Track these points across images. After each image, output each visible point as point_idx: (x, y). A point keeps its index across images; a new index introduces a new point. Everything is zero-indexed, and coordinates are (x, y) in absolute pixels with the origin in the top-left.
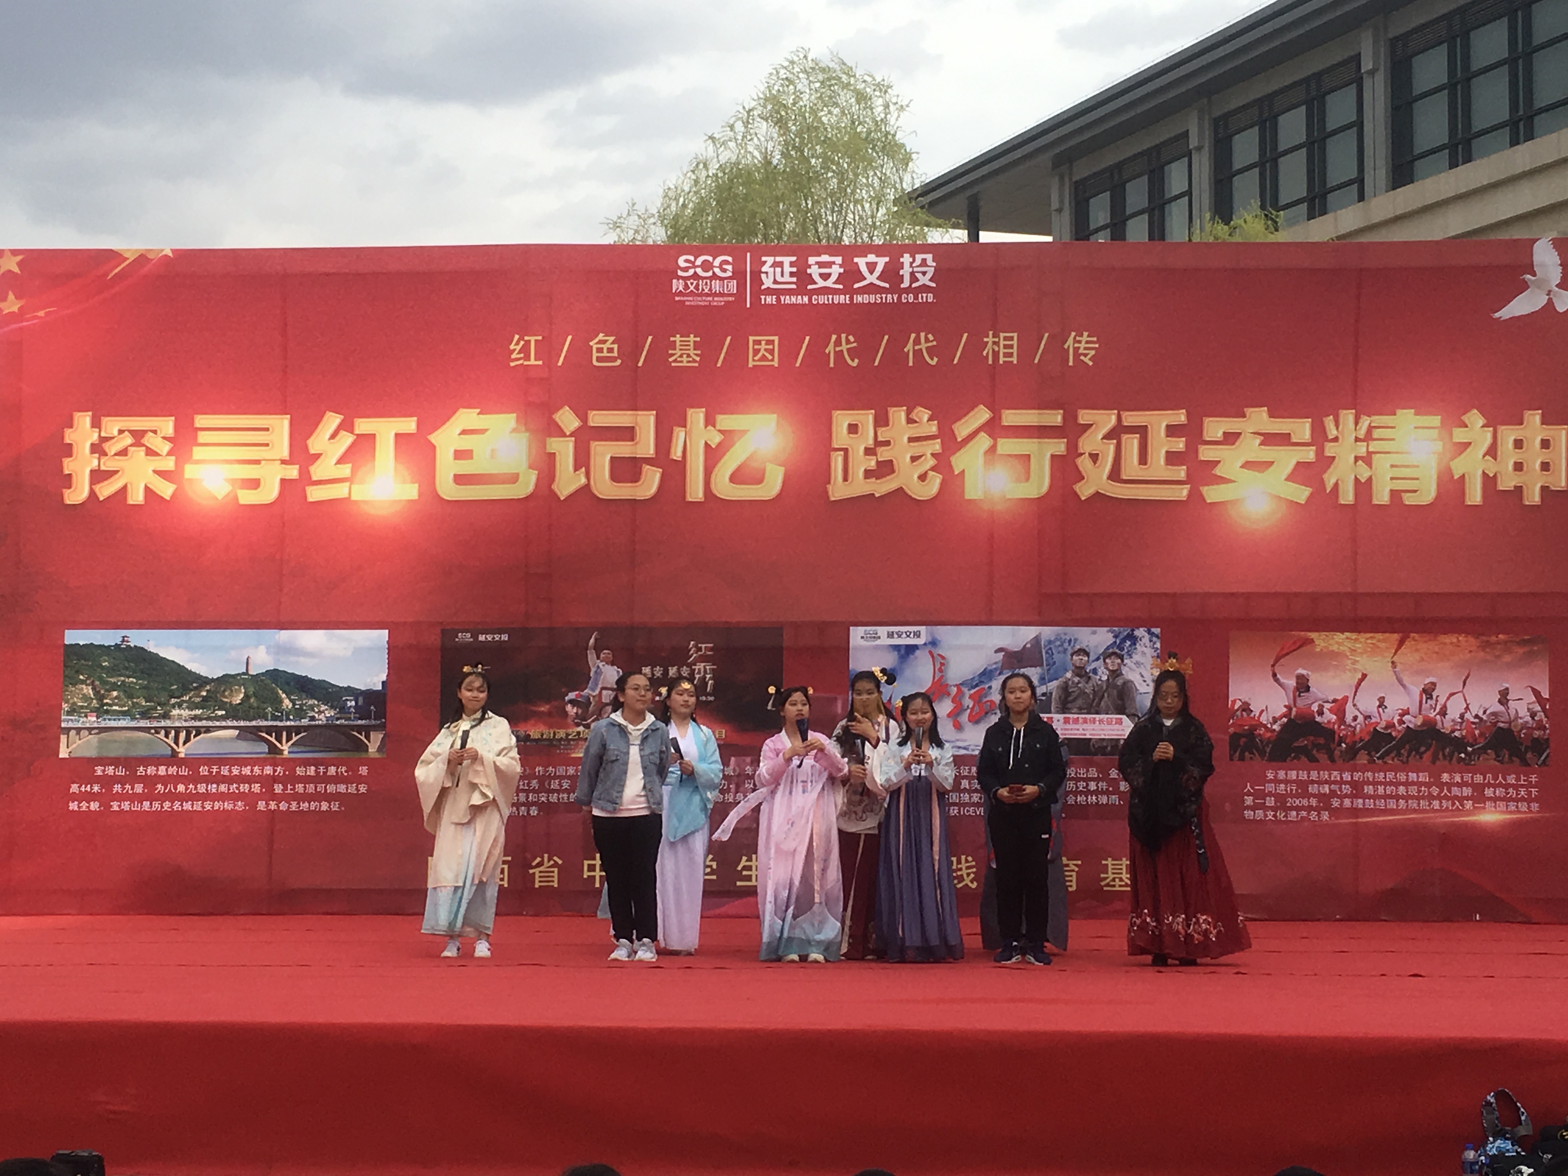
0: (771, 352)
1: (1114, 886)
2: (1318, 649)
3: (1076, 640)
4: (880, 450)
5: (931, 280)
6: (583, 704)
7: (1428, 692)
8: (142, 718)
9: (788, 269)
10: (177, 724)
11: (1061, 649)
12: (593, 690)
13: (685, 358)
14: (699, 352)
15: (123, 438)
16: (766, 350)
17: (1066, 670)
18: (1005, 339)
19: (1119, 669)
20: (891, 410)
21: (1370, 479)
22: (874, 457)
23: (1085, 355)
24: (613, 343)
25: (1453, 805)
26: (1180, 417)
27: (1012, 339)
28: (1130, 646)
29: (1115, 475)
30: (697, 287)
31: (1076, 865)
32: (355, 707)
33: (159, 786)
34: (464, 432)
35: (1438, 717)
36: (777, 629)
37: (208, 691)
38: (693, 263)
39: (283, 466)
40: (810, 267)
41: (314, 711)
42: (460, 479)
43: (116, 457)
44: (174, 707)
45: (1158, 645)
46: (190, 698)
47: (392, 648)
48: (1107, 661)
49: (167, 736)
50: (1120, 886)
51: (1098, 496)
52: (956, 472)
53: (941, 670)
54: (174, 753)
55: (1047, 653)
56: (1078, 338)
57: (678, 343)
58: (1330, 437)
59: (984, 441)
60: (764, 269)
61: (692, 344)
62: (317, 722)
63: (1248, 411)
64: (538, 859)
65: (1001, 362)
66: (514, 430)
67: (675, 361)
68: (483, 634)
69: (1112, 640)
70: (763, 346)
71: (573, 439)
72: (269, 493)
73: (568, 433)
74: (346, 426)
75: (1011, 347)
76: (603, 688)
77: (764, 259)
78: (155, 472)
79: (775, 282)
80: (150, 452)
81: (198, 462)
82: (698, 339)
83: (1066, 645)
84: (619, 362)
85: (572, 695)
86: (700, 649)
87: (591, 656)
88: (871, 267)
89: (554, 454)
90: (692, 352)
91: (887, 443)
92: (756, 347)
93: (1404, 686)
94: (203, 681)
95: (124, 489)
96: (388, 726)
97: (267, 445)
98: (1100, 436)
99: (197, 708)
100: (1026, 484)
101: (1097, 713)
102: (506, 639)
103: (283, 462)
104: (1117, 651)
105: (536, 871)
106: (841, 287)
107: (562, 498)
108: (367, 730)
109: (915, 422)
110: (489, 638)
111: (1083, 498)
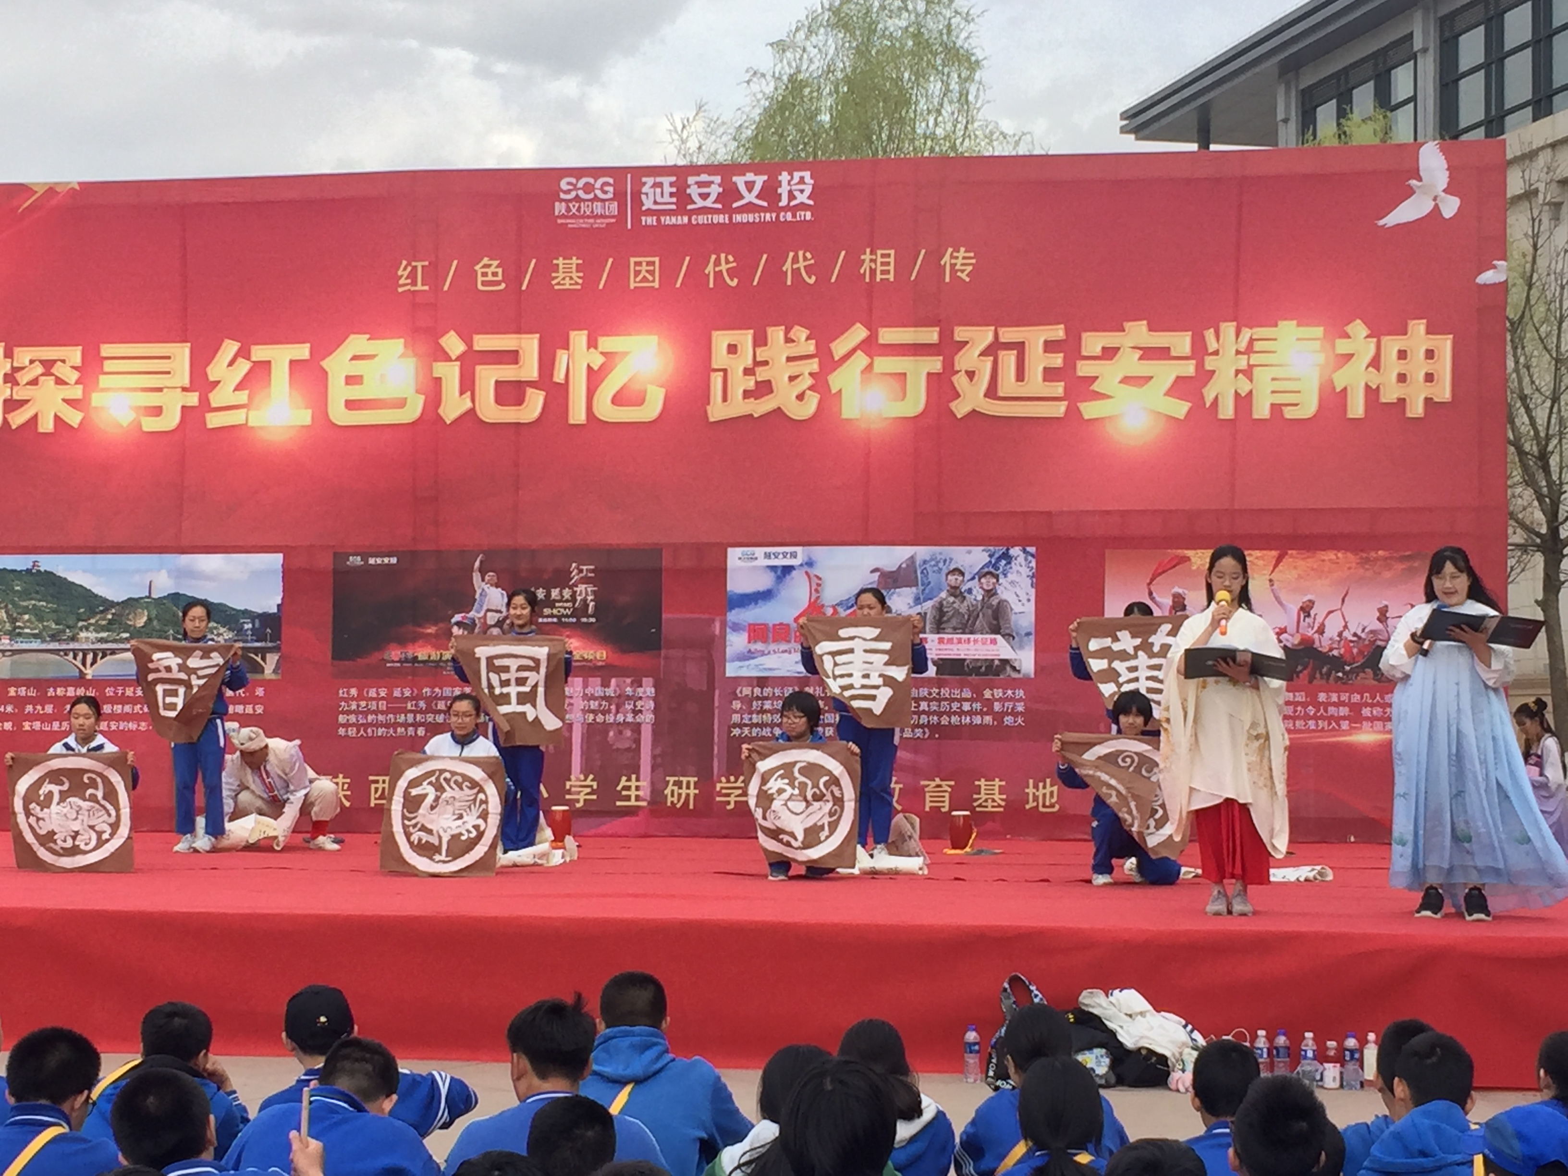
0: (651, 273)
1: (987, 807)
2: (1194, 568)
3: (951, 559)
4: (758, 370)
5: (809, 198)
6: (469, 626)
7: (1306, 610)
8: (52, 641)
9: (668, 189)
10: (85, 647)
11: (936, 568)
12: (478, 612)
13: (567, 281)
14: (581, 274)
15: (34, 368)
16: (647, 271)
17: (941, 590)
18: (883, 256)
19: (994, 588)
20: (770, 330)
21: (1251, 392)
22: (753, 377)
23: (963, 271)
24: (497, 267)
25: (1329, 724)
26: (1058, 332)
27: (889, 256)
28: (1005, 565)
29: (992, 392)
30: (579, 209)
31: (950, 786)
32: (252, 630)
34: (355, 358)
35: (1316, 636)
36: (656, 551)
37: (113, 614)
38: (575, 185)
39: (184, 393)
40: (689, 186)
42: (350, 405)
43: (28, 387)
44: (81, 630)
45: (1033, 564)
46: (97, 621)
47: (287, 572)
48: (983, 580)
49: (75, 658)
50: (993, 807)
51: (974, 414)
52: (834, 391)
53: (817, 591)
54: (82, 675)
55: (922, 573)
56: (955, 254)
57: (561, 266)
58: (1210, 350)
59: (861, 360)
60: (644, 190)
61: (574, 266)
63: (1128, 325)
65: (878, 280)
66: (402, 356)
67: (558, 284)
68: (372, 557)
69: (988, 559)
70: (644, 267)
71: (458, 363)
72: (170, 420)
73: (454, 357)
74: (243, 353)
75: (888, 264)
76: (488, 610)
77: (644, 179)
78: (64, 400)
79: (655, 203)
80: (60, 381)
81: (104, 390)
82: (580, 262)
83: (941, 565)
84: (503, 286)
85: (457, 618)
86: (581, 571)
87: (476, 577)
88: (750, 186)
89: (440, 378)
90: (574, 275)
91: (765, 363)
92: (638, 268)
93: (1280, 603)
94: (108, 604)
95: (35, 418)
96: (283, 647)
97: (169, 373)
98: (977, 352)
99: (103, 631)
100: (903, 403)
101: (971, 633)
102: (395, 562)
103: (184, 389)
104: (992, 570)
106: (719, 206)
107: (448, 422)
108: (263, 652)
109: (793, 341)
110: (379, 561)
111: (959, 416)
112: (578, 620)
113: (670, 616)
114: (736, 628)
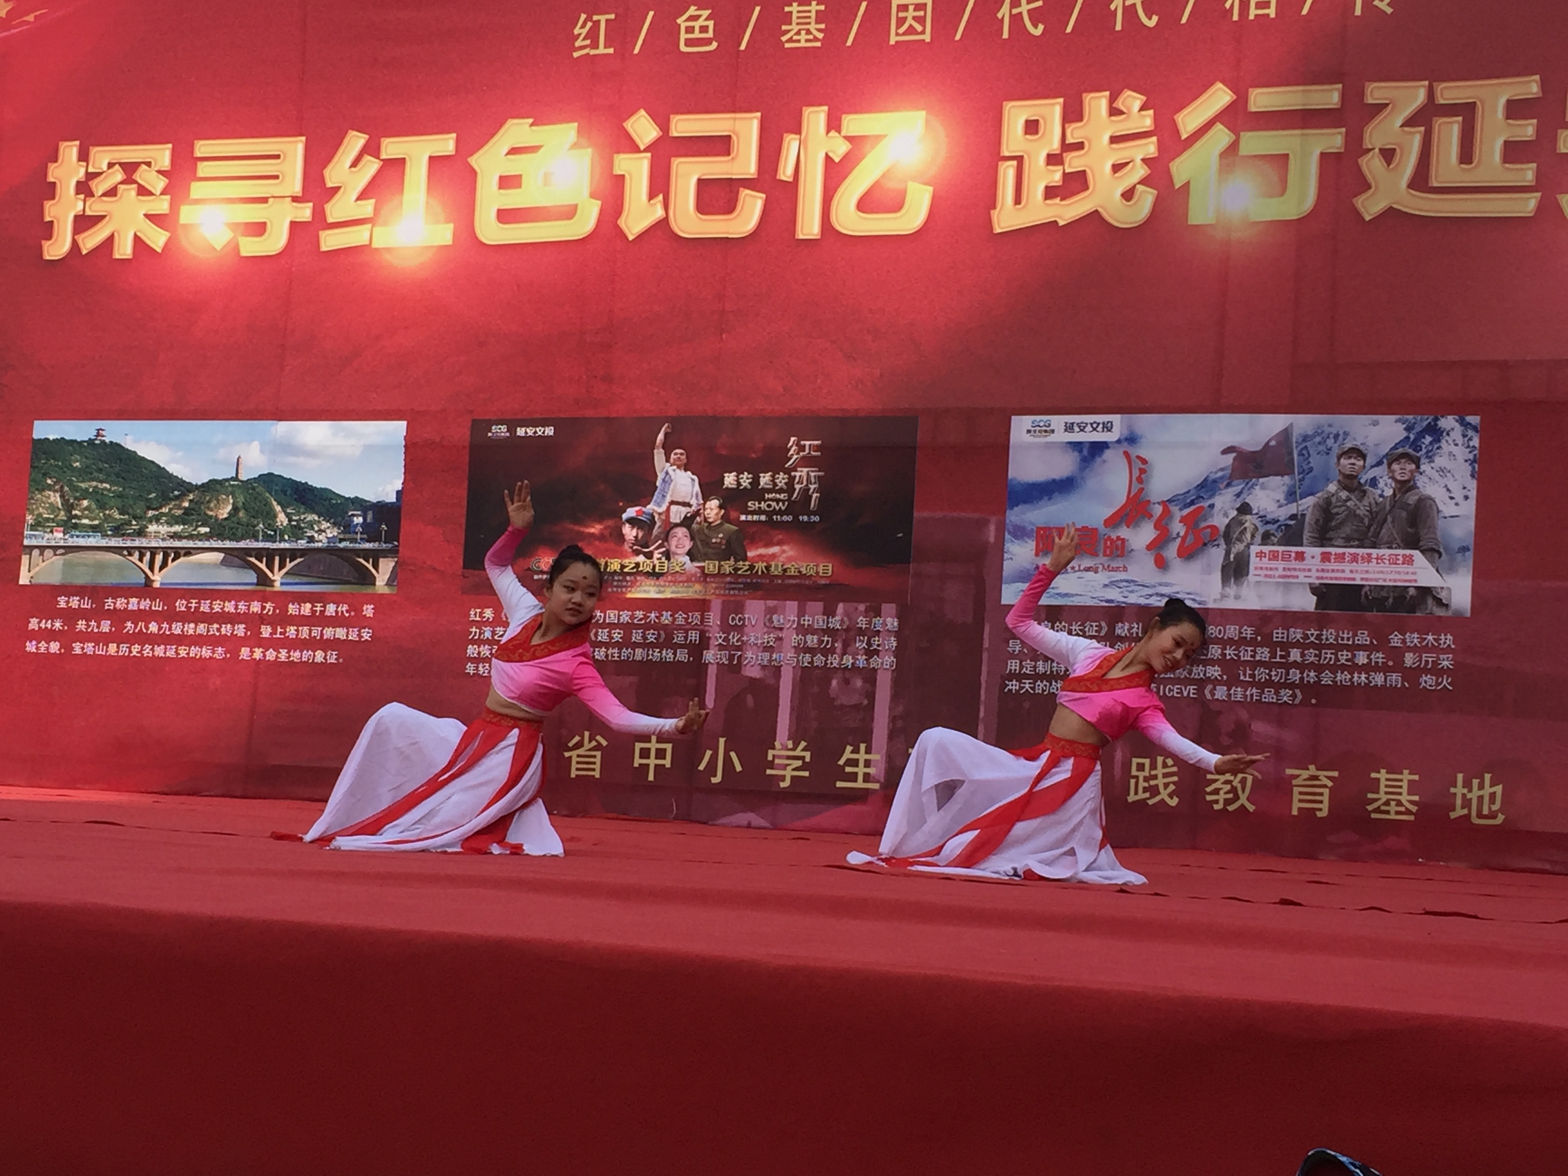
0: (921, 20)
1: (1388, 812)
3: (1346, 434)
4: (1068, 157)
6: (644, 524)
8: (113, 536)
10: (154, 544)
11: (1322, 448)
12: (659, 505)
13: (803, 35)
14: (822, 26)
15: (113, 173)
16: (914, 18)
17: (1328, 480)
19: (1412, 478)
20: (1088, 98)
22: (1061, 167)
24: (708, 18)
26: (1531, 87)
28: (1431, 443)
29: (1420, 181)
31: (1330, 778)
32: (362, 525)
33: (129, 624)
34: (513, 151)
36: (910, 420)
37: (191, 501)
39: (295, 204)
41: (313, 529)
42: (505, 216)
43: (104, 199)
44: (151, 522)
45: (1476, 442)
46: (170, 510)
47: (410, 446)
48: (1395, 466)
49: (141, 560)
50: (1398, 813)
51: (1390, 213)
52: (1177, 185)
53: (1140, 480)
54: (148, 581)
55: (1301, 454)
57: (795, 16)
59: (1221, 136)
61: (813, 15)
62: (316, 545)
64: (577, 739)
65: (1251, 17)
66: (575, 146)
67: (790, 40)
68: (522, 426)
69: (1405, 434)
70: (911, 13)
71: (649, 155)
72: (276, 241)
73: (642, 147)
74: (371, 149)
76: (673, 503)
78: (147, 216)
80: (143, 191)
81: (197, 202)
82: (822, 8)
83: (1330, 442)
84: (714, 45)
85: (631, 512)
86: (802, 448)
87: (659, 455)
89: (623, 176)
90: (813, 27)
91: (1080, 146)
92: (901, 15)
94: (186, 488)
95: (111, 239)
96: (400, 549)
97: (277, 177)
98: (1399, 121)
99: (177, 523)
100: (1281, 199)
101: (1374, 546)
102: (551, 433)
103: (295, 199)
104: (1410, 451)
105: (574, 754)
107: (631, 238)
108: (375, 556)
109: (1121, 113)
110: (530, 431)
111: (1368, 218)
112: (796, 518)
113: (926, 514)
114: (1020, 533)
